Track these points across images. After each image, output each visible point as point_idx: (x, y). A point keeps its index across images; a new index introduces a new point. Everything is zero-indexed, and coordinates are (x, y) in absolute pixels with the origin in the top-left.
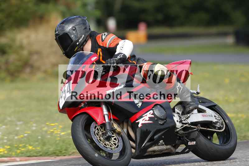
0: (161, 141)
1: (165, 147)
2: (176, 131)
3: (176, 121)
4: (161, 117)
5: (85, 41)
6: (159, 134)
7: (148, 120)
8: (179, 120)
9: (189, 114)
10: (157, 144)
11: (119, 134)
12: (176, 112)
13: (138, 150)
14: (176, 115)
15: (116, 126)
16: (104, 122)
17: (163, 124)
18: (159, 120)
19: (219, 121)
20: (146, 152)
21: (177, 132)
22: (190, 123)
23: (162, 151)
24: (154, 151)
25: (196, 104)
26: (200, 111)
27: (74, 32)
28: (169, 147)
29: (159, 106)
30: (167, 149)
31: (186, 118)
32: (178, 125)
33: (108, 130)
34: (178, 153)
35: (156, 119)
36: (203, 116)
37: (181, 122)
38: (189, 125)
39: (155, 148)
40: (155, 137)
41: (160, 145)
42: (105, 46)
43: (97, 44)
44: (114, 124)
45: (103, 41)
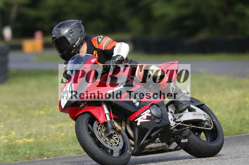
0: (158, 139)
1: (160, 145)
2: (170, 129)
3: (170, 120)
4: (157, 116)
5: (81, 44)
6: (156, 132)
7: (146, 119)
8: (173, 119)
9: (181, 113)
10: (153, 142)
11: (119, 132)
12: (169, 111)
13: (137, 147)
14: (169, 114)
15: (116, 124)
16: (106, 120)
17: (159, 123)
18: (156, 119)
19: (208, 120)
20: (144, 149)
21: (172, 130)
22: (182, 122)
23: (158, 148)
24: (151, 148)
25: (188, 103)
26: (191, 110)
27: (71, 35)
28: (164, 144)
29: (155, 105)
30: (162, 147)
31: (179, 117)
32: (173, 123)
33: (110, 128)
34: (171, 150)
35: (153, 118)
36: (194, 115)
37: (174, 120)
38: (182, 123)
39: (152, 145)
40: (152, 135)
41: (156, 143)
42: (101, 48)
43: (93, 47)
44: (115, 123)
45: (99, 43)
